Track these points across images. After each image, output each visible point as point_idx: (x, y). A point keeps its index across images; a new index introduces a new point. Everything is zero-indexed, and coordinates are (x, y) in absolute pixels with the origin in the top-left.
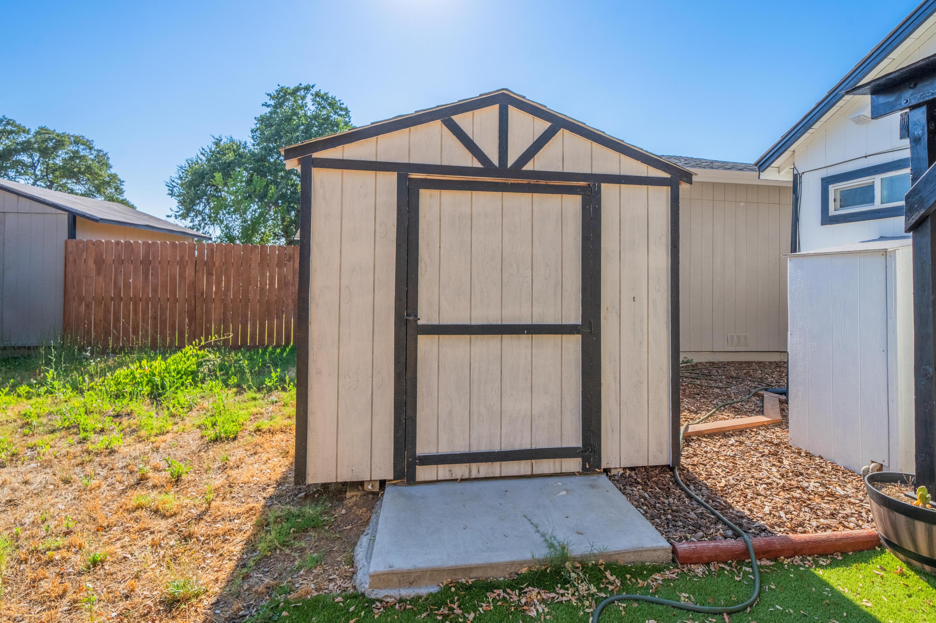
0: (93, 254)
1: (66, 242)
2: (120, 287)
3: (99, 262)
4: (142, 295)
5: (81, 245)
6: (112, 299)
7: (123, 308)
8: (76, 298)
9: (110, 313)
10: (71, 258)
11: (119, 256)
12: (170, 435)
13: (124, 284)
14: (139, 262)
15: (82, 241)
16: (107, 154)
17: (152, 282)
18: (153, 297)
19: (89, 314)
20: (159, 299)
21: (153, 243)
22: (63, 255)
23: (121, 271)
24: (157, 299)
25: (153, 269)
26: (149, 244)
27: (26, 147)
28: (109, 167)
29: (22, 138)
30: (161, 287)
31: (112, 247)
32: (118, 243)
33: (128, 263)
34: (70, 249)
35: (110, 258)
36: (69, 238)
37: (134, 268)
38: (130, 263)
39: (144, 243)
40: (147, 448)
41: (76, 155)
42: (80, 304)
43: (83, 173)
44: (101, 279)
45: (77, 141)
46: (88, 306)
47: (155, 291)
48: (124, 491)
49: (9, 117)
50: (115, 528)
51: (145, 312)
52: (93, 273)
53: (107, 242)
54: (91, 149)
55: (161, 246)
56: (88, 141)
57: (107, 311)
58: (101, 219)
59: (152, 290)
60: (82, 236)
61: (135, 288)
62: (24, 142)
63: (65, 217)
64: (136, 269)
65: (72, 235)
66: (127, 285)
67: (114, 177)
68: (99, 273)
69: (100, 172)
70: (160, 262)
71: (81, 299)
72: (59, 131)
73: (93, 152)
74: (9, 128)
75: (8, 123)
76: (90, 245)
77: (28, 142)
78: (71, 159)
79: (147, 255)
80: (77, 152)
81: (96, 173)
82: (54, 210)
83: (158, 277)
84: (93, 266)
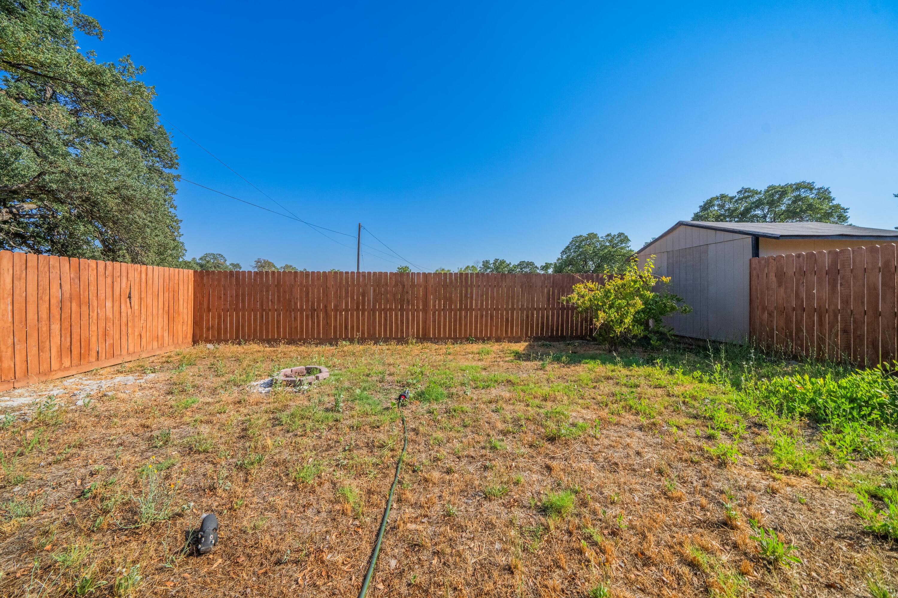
0: (774, 268)
1: (750, 260)
2: (803, 298)
3: (781, 276)
4: (829, 306)
5: (763, 262)
6: (794, 309)
7: (806, 319)
8: (760, 307)
9: (791, 322)
10: (755, 273)
11: (800, 268)
12: (805, 482)
13: (806, 294)
14: (824, 272)
15: (763, 258)
16: (828, 189)
17: (841, 293)
18: (843, 308)
19: (772, 321)
20: (852, 311)
21: (841, 251)
22: (748, 271)
23: (803, 283)
24: (849, 311)
25: (842, 278)
26: (837, 252)
27: (758, 204)
28: (830, 199)
29: (756, 197)
30: (854, 299)
31: (793, 260)
32: (799, 256)
33: (811, 274)
34: (753, 266)
35: (790, 271)
36: (753, 257)
37: (819, 278)
38: (814, 274)
39: (829, 253)
40: (764, 482)
41: (797, 199)
42: (763, 312)
43: (805, 212)
44: (782, 290)
45: (798, 187)
46: (770, 315)
47: (846, 302)
48: (699, 524)
49: (746, 187)
50: (653, 568)
51: (832, 325)
52: (774, 285)
53: (787, 256)
54: (811, 189)
55: (853, 253)
56: (809, 183)
57: (788, 321)
58: (782, 236)
59: (842, 302)
60: (764, 254)
61: (819, 299)
62: (757, 201)
63: (749, 240)
64: (820, 281)
65: (756, 253)
66: (810, 296)
67: (837, 206)
68: (780, 285)
69: (821, 207)
70: (852, 271)
71: (764, 309)
72: (783, 184)
73: (814, 191)
74: (746, 194)
75: (746, 192)
76: (771, 260)
77: (760, 200)
78: (794, 202)
79: (834, 263)
80: (799, 195)
81: (817, 208)
82: (741, 236)
83: (849, 286)
84: (774, 279)
